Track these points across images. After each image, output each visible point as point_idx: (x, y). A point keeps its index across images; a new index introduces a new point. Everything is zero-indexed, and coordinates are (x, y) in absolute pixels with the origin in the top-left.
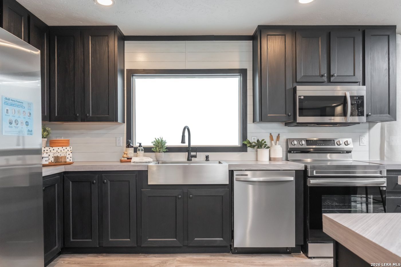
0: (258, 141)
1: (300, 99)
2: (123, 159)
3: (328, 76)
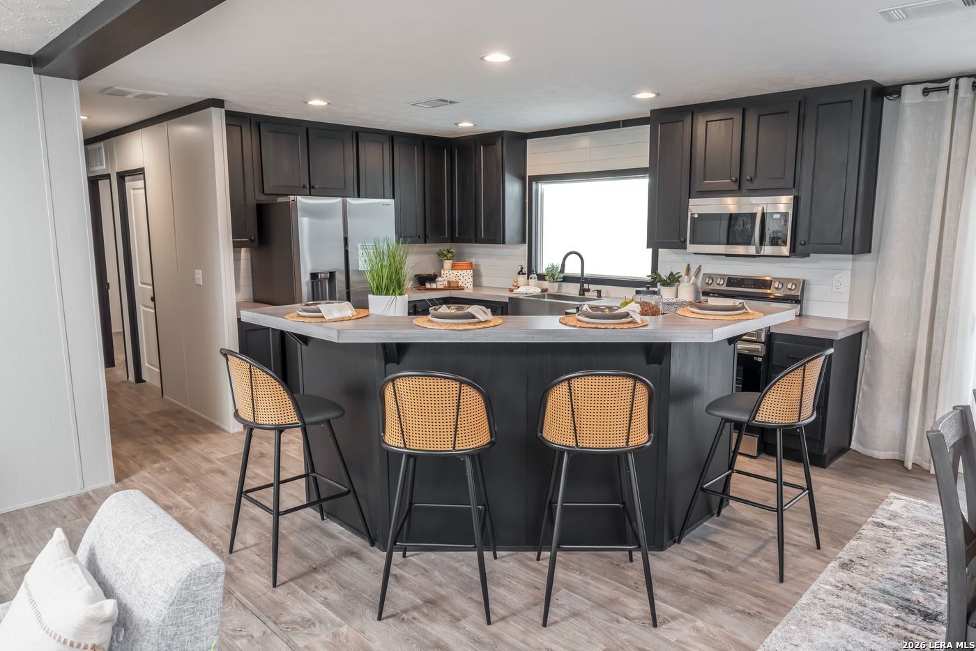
0: (672, 274)
1: (693, 219)
2: (513, 287)
3: (739, 181)
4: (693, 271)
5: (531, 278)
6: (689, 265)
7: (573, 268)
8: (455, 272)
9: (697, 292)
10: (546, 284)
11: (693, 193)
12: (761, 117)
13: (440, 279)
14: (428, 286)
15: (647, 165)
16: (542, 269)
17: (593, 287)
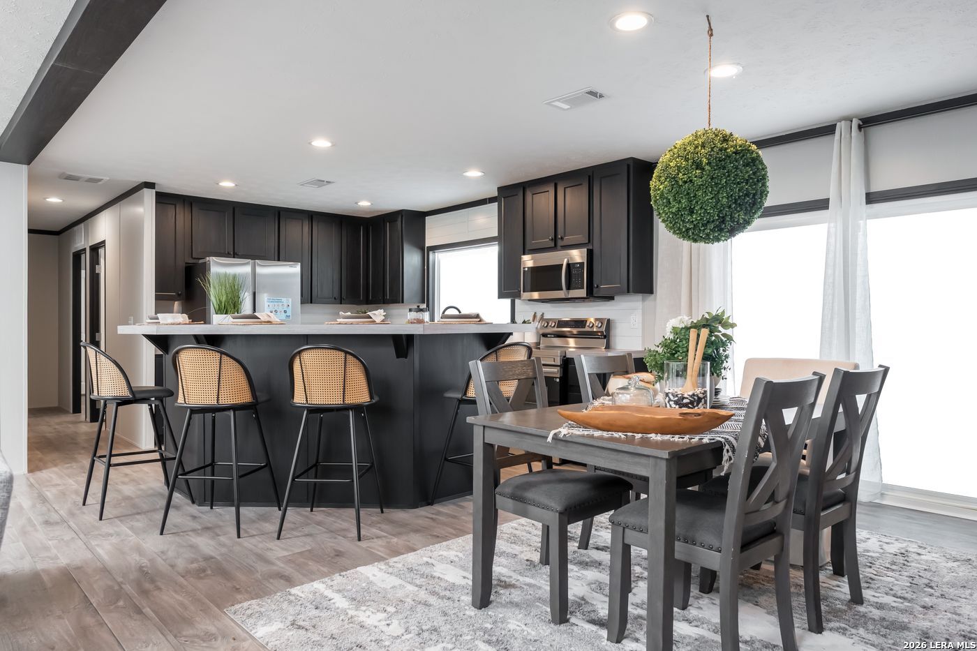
1: (524, 271)
3: (555, 240)
6: (535, 313)
12: (566, 189)
15: (497, 234)
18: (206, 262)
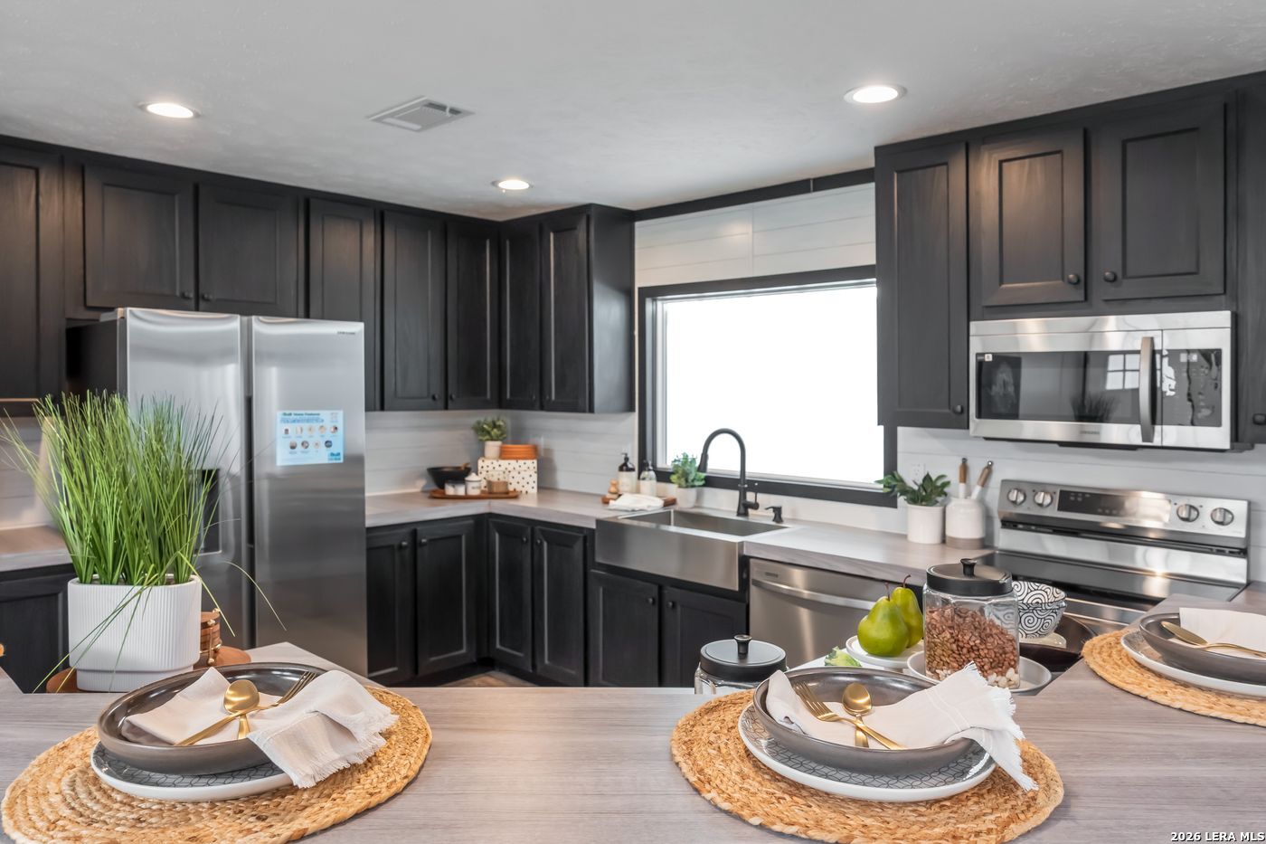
0: (927, 478)
1: (980, 364)
2: (609, 496)
3: (1084, 283)
4: (975, 472)
5: (644, 479)
6: (964, 460)
7: (723, 460)
8: (504, 463)
9: (988, 518)
10: (672, 490)
11: (974, 310)
12: (1129, 145)
13: (472, 477)
14: (450, 490)
15: (872, 260)
16: (666, 461)
17: (766, 500)
18: (114, 322)
